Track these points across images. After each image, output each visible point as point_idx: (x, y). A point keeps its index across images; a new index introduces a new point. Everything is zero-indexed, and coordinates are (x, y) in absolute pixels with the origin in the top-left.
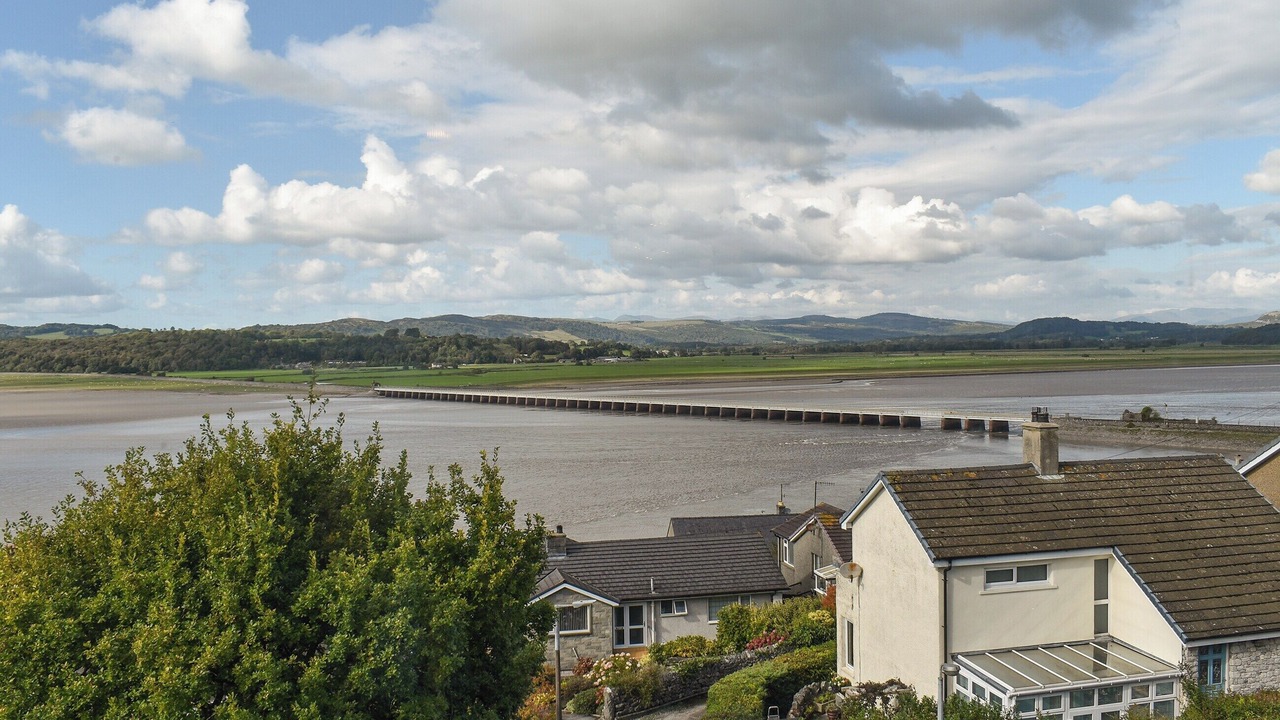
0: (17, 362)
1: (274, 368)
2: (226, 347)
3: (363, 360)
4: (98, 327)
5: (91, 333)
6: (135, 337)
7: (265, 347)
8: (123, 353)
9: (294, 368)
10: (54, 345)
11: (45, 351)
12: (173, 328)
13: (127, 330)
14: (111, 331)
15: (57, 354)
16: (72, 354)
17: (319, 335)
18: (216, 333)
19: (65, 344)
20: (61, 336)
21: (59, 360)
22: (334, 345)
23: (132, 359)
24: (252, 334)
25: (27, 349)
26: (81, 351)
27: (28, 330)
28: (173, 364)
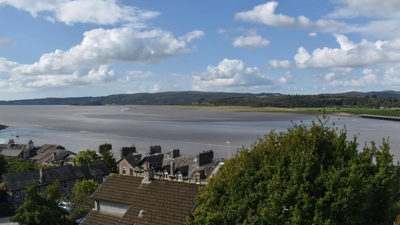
0: (253, 104)
1: (327, 107)
2: (313, 100)
3: (357, 105)
4: (275, 94)
5: (273, 96)
6: (286, 97)
7: (325, 101)
8: (282, 102)
9: (334, 107)
10: (263, 99)
11: (261, 101)
12: (297, 94)
13: (283, 95)
14: (279, 95)
15: (264, 102)
16: (268, 102)
17: (342, 97)
18: (310, 96)
19: (266, 99)
20: (265, 96)
21: (265, 103)
22: (347, 100)
23: (285, 103)
24: (322, 96)
25: (257, 100)
26: (271, 101)
27: (256, 95)
28: (297, 105)
